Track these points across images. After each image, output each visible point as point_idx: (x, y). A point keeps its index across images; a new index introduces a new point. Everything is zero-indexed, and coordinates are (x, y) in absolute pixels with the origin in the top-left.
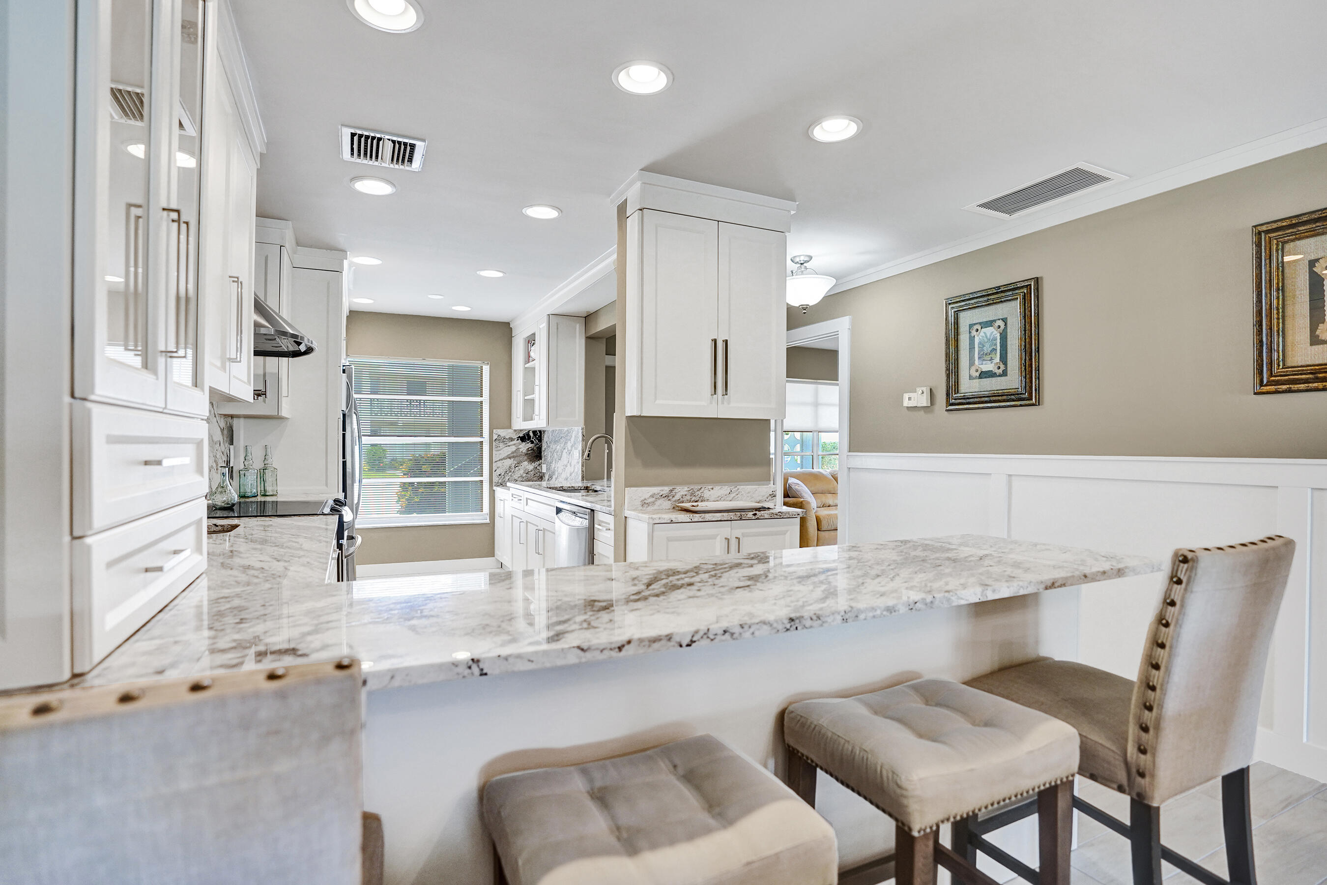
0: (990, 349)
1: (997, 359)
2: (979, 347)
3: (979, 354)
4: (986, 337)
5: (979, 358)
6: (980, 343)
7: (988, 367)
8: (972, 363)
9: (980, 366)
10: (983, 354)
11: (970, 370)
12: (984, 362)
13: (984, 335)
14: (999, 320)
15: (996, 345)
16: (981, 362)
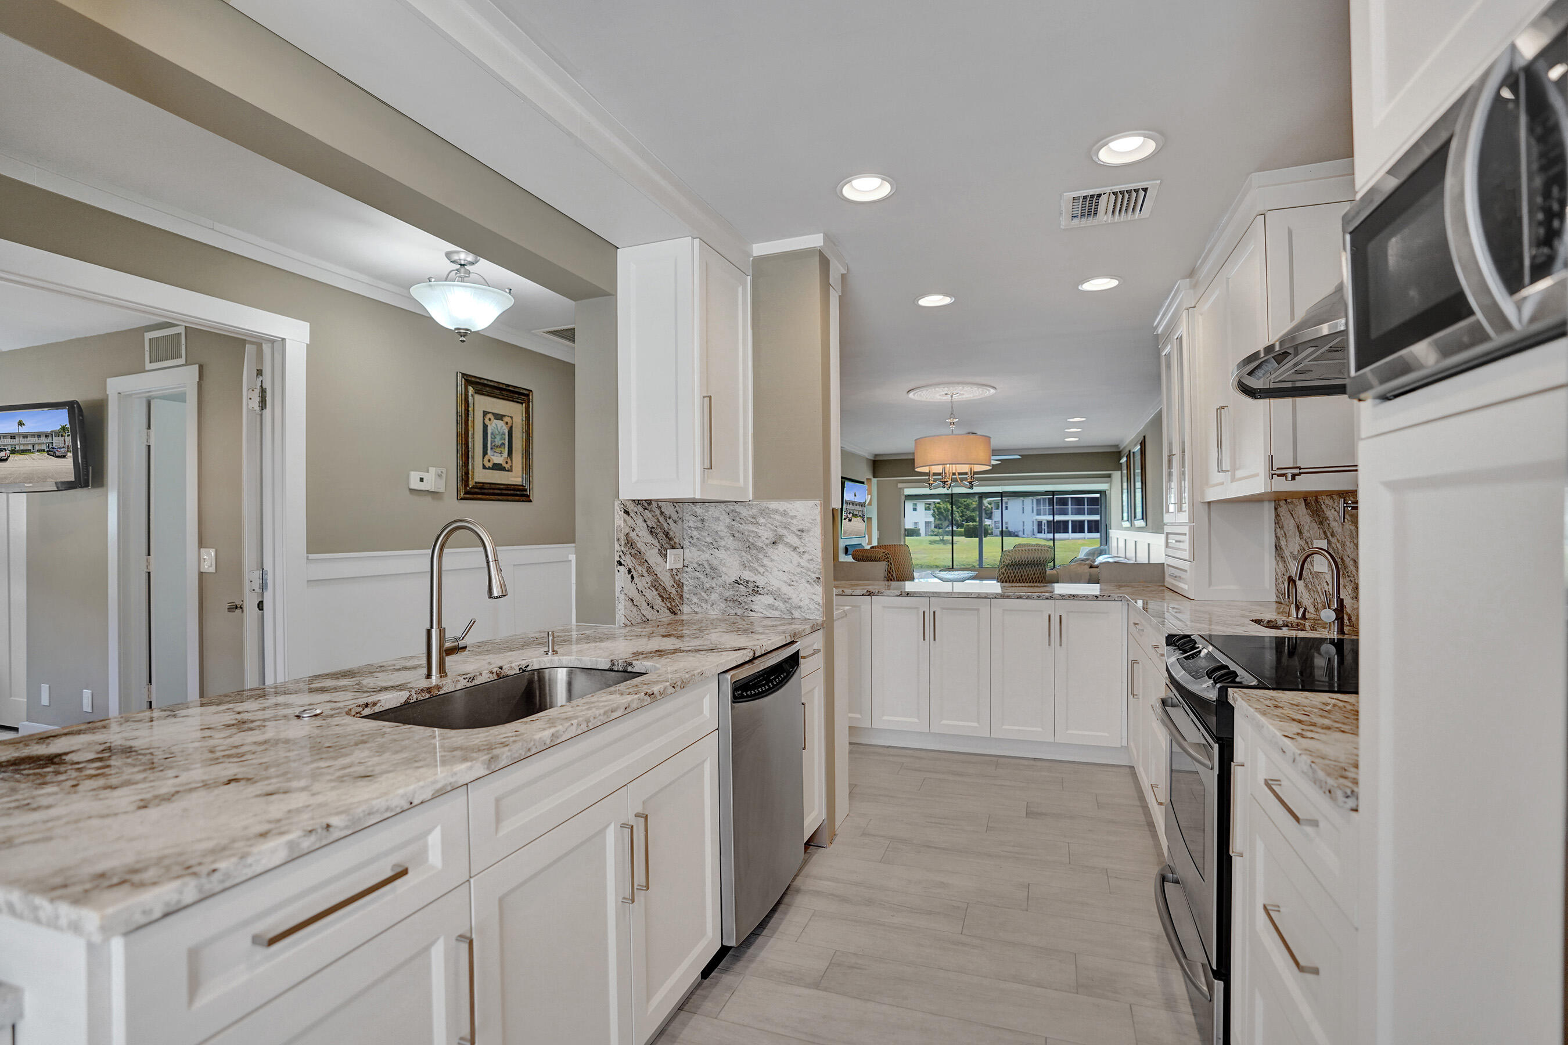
0: (500, 443)
1: (506, 454)
2: (491, 438)
3: (491, 444)
4: (497, 429)
5: (491, 449)
6: (492, 434)
7: (498, 459)
8: (485, 453)
9: (492, 457)
10: (494, 446)
11: (483, 461)
12: (496, 454)
13: (495, 426)
14: (508, 416)
15: (505, 439)
16: (492, 453)
